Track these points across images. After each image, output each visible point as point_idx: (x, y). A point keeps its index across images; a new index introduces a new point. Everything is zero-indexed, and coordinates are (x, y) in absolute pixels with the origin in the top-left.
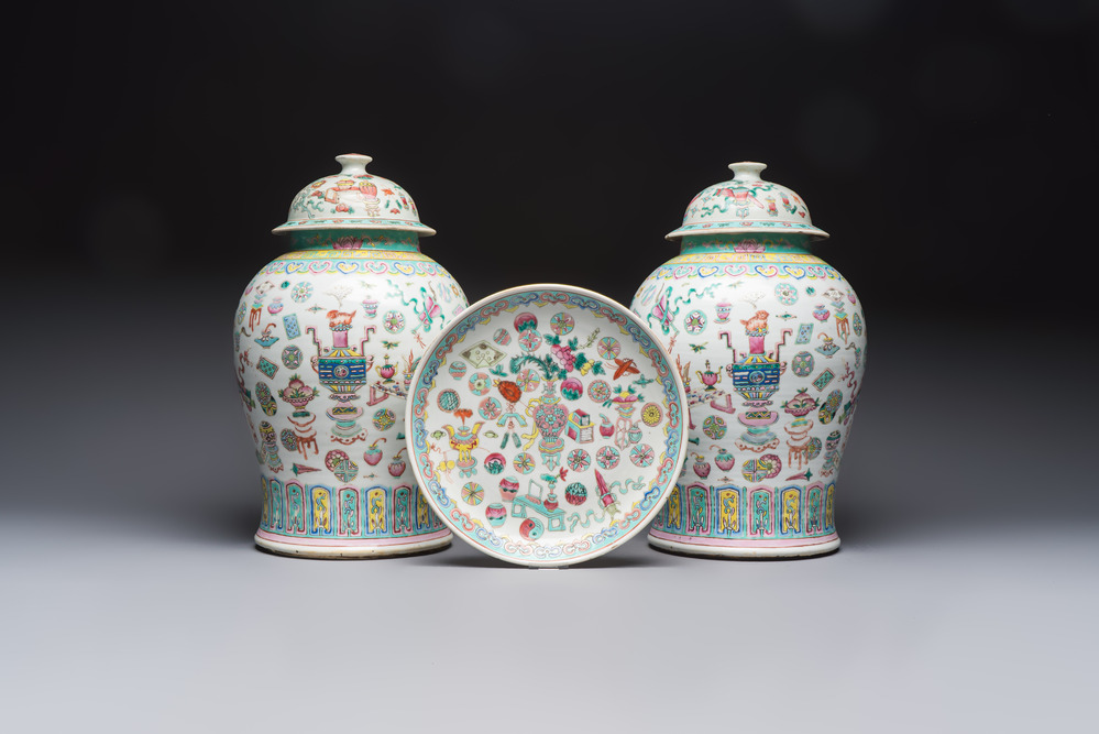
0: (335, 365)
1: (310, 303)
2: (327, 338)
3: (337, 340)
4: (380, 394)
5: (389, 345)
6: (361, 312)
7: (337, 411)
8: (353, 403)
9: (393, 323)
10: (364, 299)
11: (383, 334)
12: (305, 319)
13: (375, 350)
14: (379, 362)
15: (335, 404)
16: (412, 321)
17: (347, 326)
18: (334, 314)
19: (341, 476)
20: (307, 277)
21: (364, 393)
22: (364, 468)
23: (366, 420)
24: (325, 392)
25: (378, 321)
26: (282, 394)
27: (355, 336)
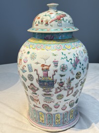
0: (44, 82)
1: (36, 61)
2: (41, 73)
3: (44, 74)
4: (59, 90)
5: (62, 76)
6: (52, 65)
7: (45, 95)
8: (50, 93)
9: (63, 68)
10: (54, 60)
11: (60, 72)
12: (34, 66)
13: (57, 77)
14: (59, 81)
15: (44, 93)
16: (70, 67)
17: (47, 70)
18: (43, 65)
19: (47, 110)
20: (35, 51)
21: (53, 90)
22: (54, 109)
23: (54, 97)
24: (41, 89)
25: (58, 68)
26: (29, 87)
27: (50, 73)
